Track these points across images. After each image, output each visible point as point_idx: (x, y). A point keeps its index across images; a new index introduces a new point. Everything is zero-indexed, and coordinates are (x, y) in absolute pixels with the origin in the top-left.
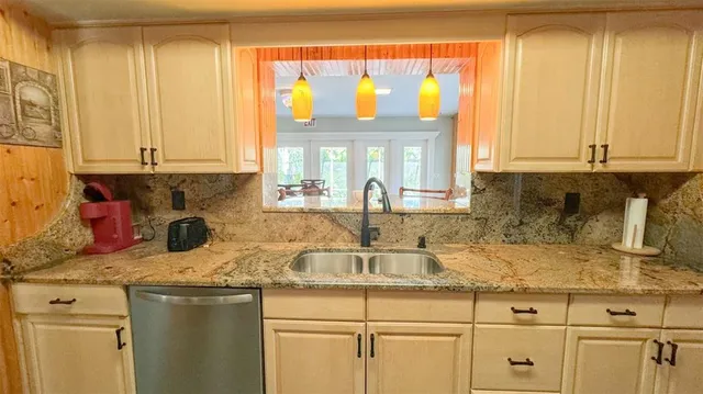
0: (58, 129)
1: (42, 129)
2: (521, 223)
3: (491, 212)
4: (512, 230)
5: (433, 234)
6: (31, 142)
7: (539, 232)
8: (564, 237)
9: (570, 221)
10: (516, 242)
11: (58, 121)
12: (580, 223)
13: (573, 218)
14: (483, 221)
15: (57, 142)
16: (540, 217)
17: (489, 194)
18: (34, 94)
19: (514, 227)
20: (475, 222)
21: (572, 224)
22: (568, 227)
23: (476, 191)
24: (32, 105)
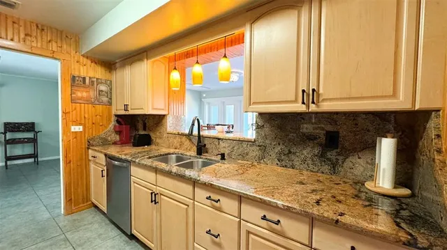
0: (111, 99)
1: (105, 99)
2: (290, 152)
3: (268, 142)
4: (283, 157)
5: (234, 153)
6: (101, 103)
7: (304, 161)
8: (326, 168)
9: (332, 155)
10: (286, 166)
11: (111, 96)
12: (342, 157)
13: (334, 153)
14: (263, 148)
15: (110, 103)
16: (304, 149)
17: (267, 129)
18: (103, 88)
19: (285, 155)
20: (258, 148)
21: (333, 158)
22: (329, 160)
23: (258, 127)
24: (102, 91)
